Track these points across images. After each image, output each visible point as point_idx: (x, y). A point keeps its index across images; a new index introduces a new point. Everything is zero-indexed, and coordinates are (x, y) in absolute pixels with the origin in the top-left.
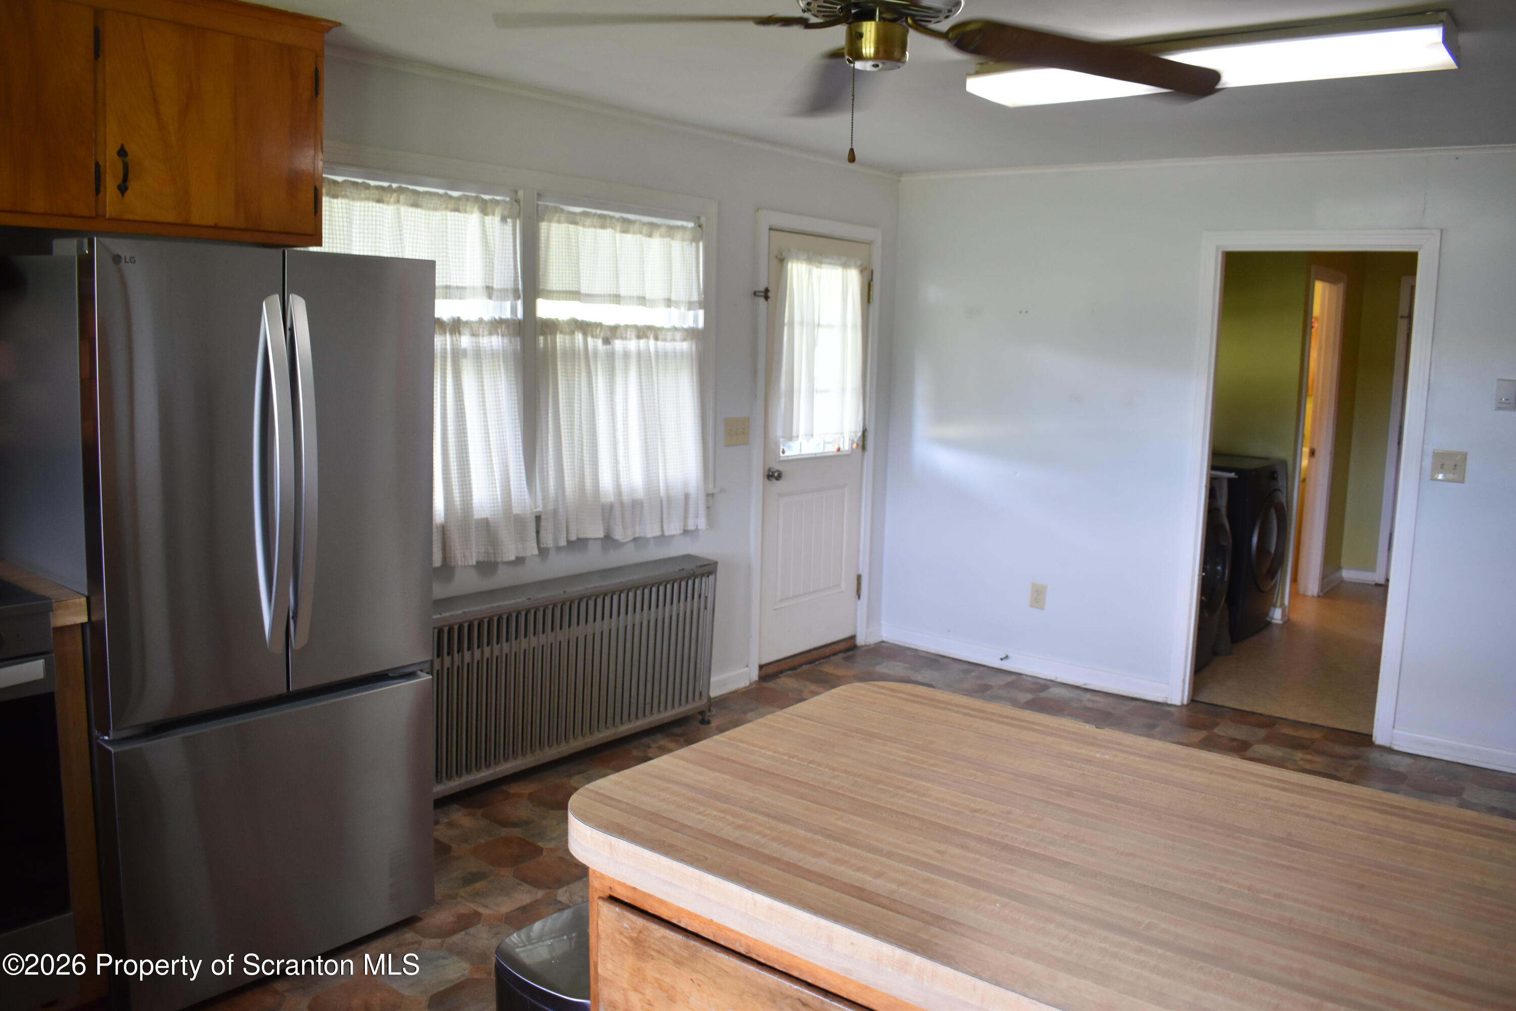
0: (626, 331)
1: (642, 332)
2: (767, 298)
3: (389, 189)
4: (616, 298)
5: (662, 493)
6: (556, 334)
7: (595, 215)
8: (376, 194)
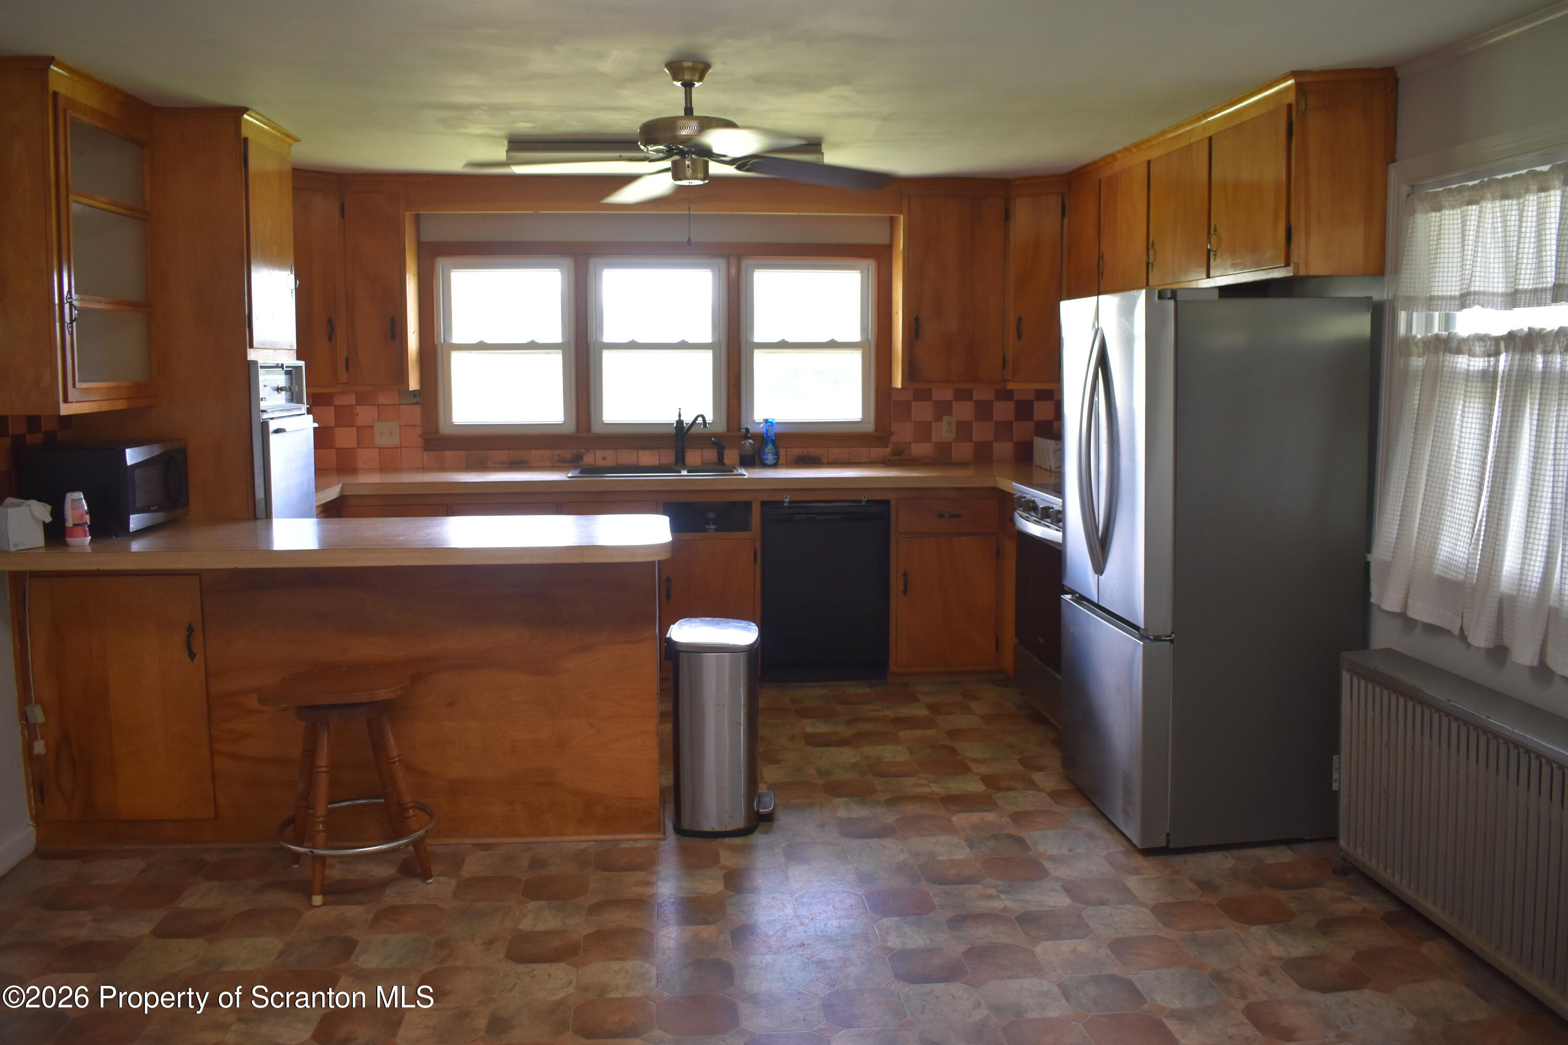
3: (1481, 185)
8: (1467, 196)
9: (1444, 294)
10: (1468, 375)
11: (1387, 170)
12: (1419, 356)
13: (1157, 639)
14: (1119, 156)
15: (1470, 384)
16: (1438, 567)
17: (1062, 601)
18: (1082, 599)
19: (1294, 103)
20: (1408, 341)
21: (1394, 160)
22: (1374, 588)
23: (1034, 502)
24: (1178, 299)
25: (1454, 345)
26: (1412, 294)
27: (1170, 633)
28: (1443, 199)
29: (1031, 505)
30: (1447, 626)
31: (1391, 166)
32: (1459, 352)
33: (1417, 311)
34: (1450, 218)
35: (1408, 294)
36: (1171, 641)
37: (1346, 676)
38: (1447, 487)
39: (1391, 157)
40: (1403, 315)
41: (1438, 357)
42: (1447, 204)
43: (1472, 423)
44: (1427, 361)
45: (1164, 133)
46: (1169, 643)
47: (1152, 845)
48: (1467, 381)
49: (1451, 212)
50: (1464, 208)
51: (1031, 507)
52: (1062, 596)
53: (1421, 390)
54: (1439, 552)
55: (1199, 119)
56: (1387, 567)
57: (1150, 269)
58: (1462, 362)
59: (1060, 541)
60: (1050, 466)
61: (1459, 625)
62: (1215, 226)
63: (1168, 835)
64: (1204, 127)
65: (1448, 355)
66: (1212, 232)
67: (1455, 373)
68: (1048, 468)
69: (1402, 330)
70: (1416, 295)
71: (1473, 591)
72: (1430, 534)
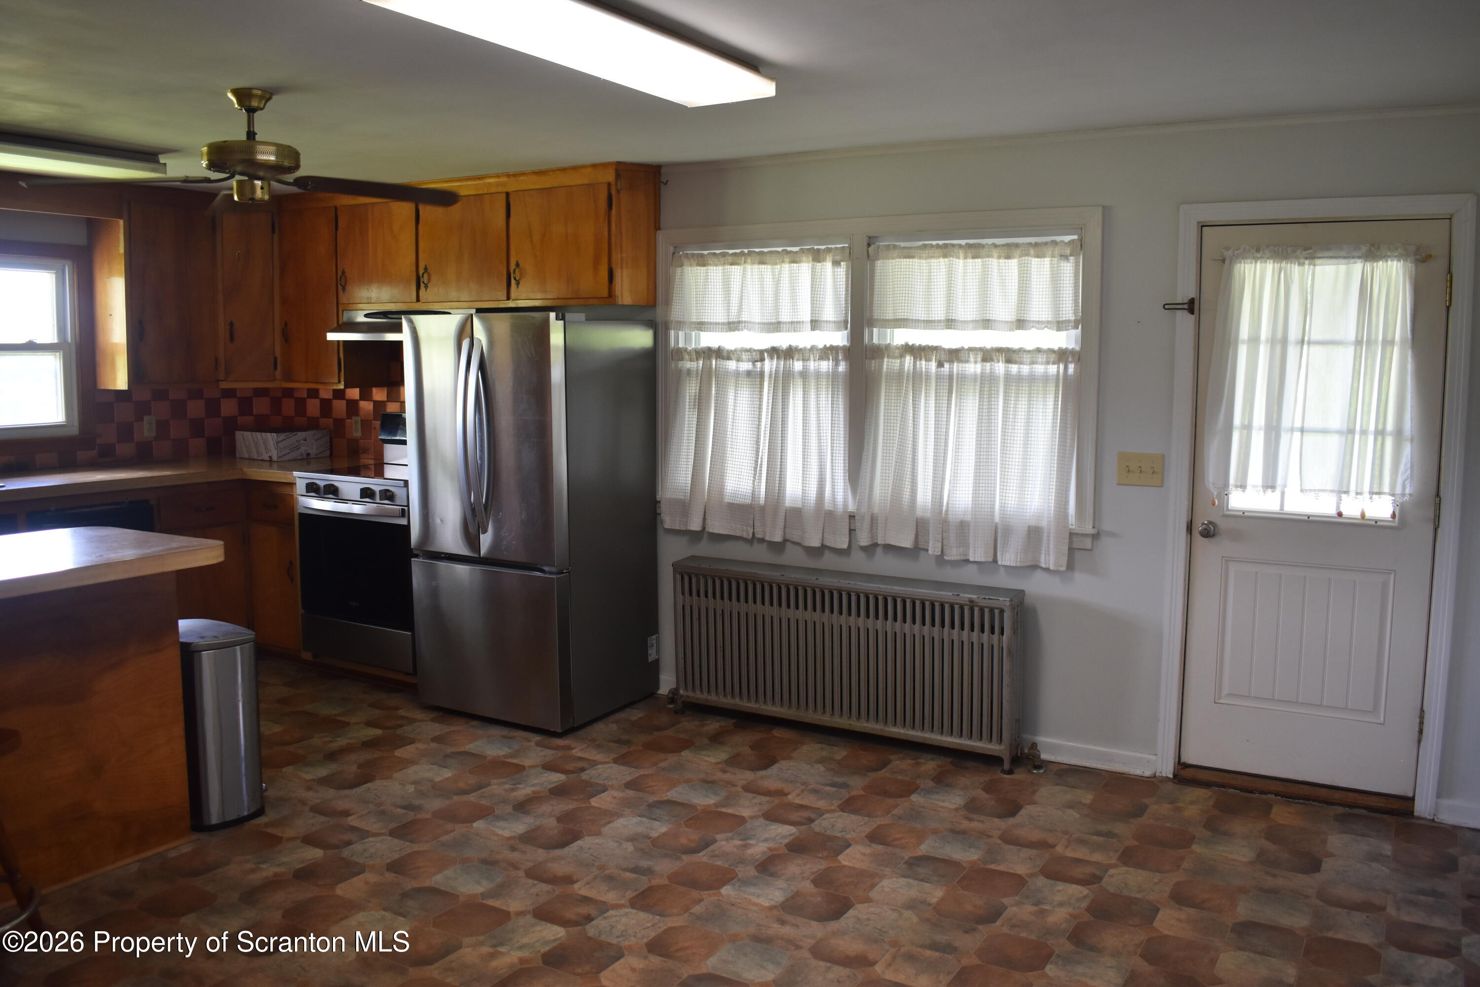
0: (969, 354)
1: (987, 355)
2: (1191, 311)
3: (742, 254)
4: (950, 323)
5: (997, 519)
6: (883, 358)
7: (938, 246)
8: (730, 259)
9: (712, 321)
10: (737, 374)
11: (654, 234)
13: (562, 572)
15: (740, 379)
16: (729, 497)
18: (450, 557)
19: (613, 183)
20: (680, 351)
21: (660, 229)
22: (664, 517)
23: (333, 485)
24: (566, 320)
25: (724, 354)
26: (682, 320)
28: (709, 259)
30: (741, 534)
31: (658, 232)
32: (729, 358)
34: (715, 273)
35: (679, 319)
38: (726, 445)
39: (658, 228)
40: (672, 333)
41: (709, 361)
42: (711, 262)
43: (743, 404)
44: (700, 364)
48: (737, 377)
49: (715, 268)
50: (727, 267)
52: (410, 560)
54: (726, 487)
57: (423, 288)
58: (732, 365)
61: (751, 531)
62: (517, 261)
65: (720, 360)
66: (513, 266)
67: (728, 372)
69: (674, 343)
70: (684, 320)
71: (763, 509)
72: (719, 477)
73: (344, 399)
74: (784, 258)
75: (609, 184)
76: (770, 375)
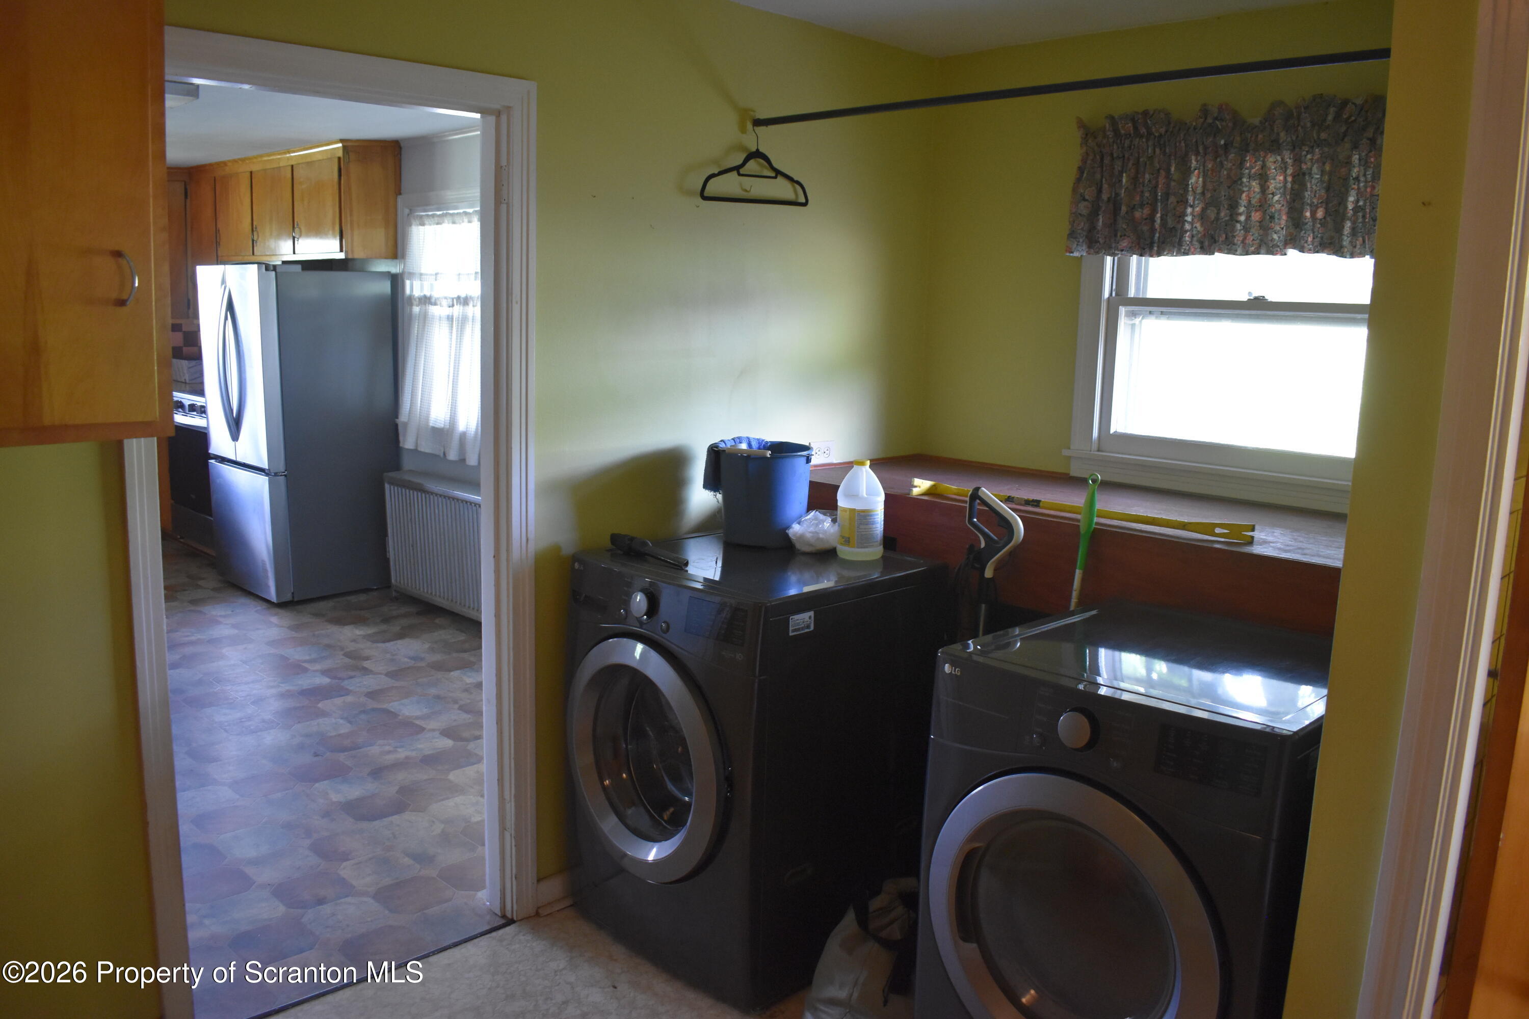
9: (428, 272)
10: (440, 317)
11: (396, 199)
12: (417, 306)
13: (276, 474)
14: (229, 164)
15: (441, 322)
16: (432, 422)
17: (209, 464)
18: (223, 460)
19: (342, 155)
20: (410, 298)
21: (400, 194)
22: (401, 438)
23: (181, 402)
24: (277, 271)
25: (433, 300)
26: (412, 271)
27: (284, 471)
28: (425, 220)
29: (179, 404)
30: (437, 453)
31: (399, 197)
32: (436, 304)
33: (415, 280)
35: (410, 271)
36: (285, 475)
37: (387, 486)
39: (399, 192)
40: (408, 283)
41: (426, 306)
42: (427, 222)
43: (442, 340)
44: (420, 309)
45: (261, 156)
46: (283, 477)
47: (284, 600)
48: (440, 320)
51: (180, 406)
52: (209, 461)
53: (418, 325)
55: (285, 153)
56: (406, 425)
57: (255, 244)
58: (437, 310)
59: (206, 426)
60: (185, 380)
61: (442, 451)
62: (297, 222)
63: (293, 593)
64: (288, 159)
65: (430, 306)
66: (296, 226)
67: (434, 316)
68: (184, 381)
69: (408, 291)
70: (414, 271)
71: (448, 431)
72: (427, 402)
73: (184, 332)
74: (463, 218)
75: (339, 158)
76: (456, 318)
